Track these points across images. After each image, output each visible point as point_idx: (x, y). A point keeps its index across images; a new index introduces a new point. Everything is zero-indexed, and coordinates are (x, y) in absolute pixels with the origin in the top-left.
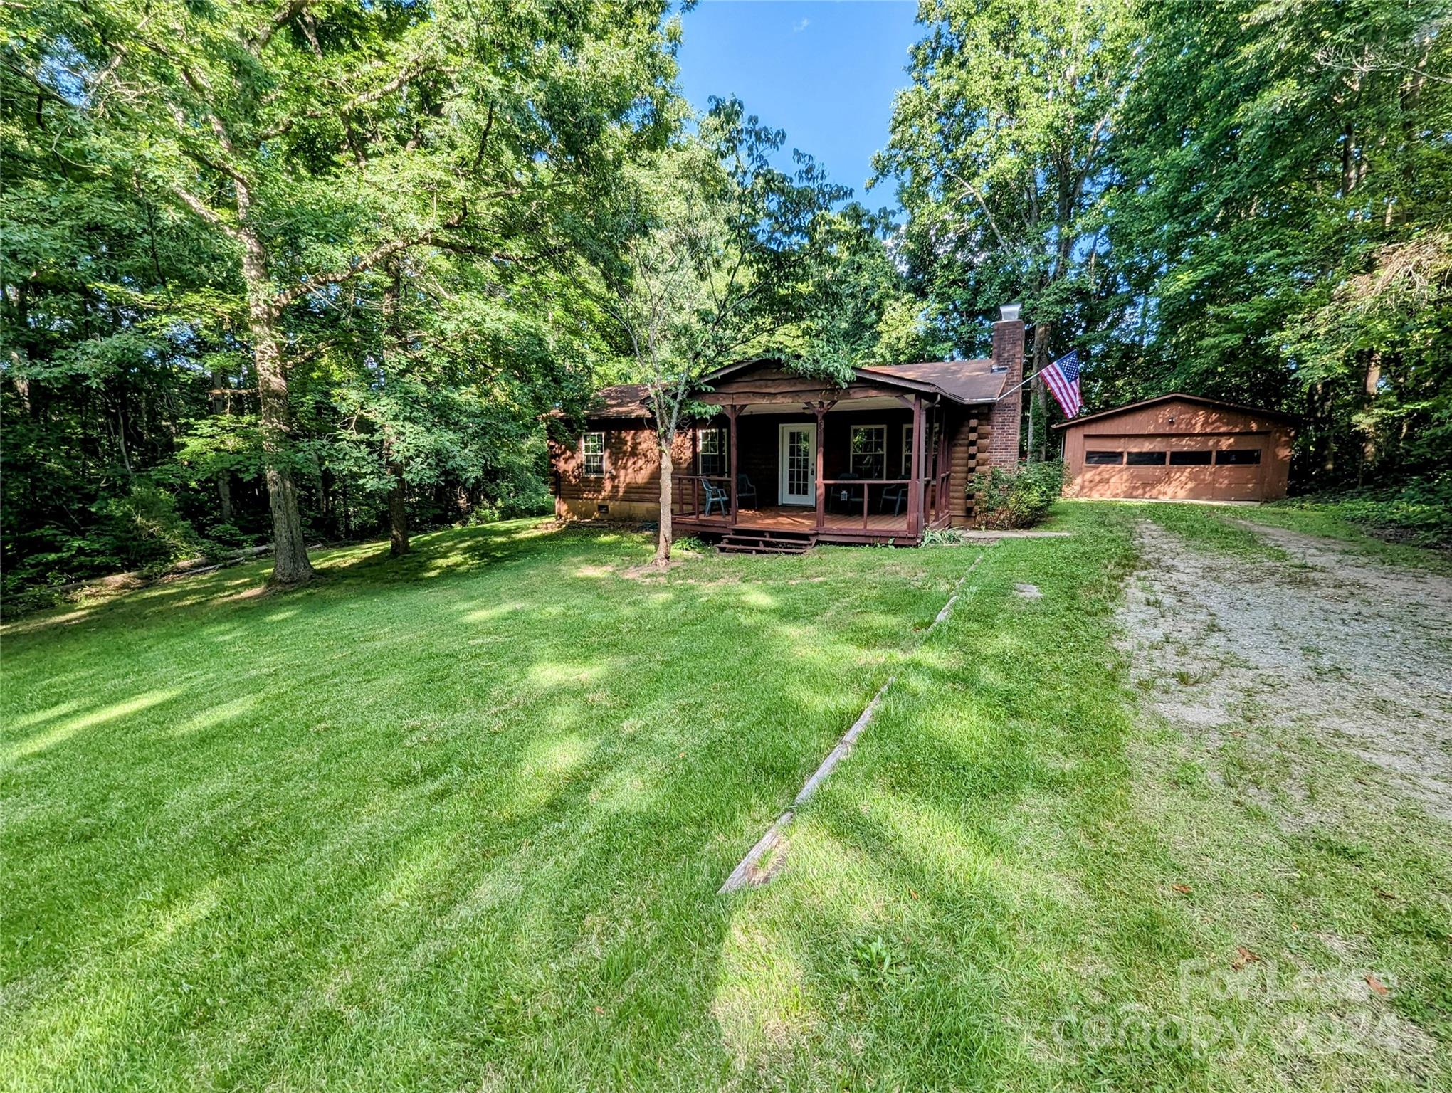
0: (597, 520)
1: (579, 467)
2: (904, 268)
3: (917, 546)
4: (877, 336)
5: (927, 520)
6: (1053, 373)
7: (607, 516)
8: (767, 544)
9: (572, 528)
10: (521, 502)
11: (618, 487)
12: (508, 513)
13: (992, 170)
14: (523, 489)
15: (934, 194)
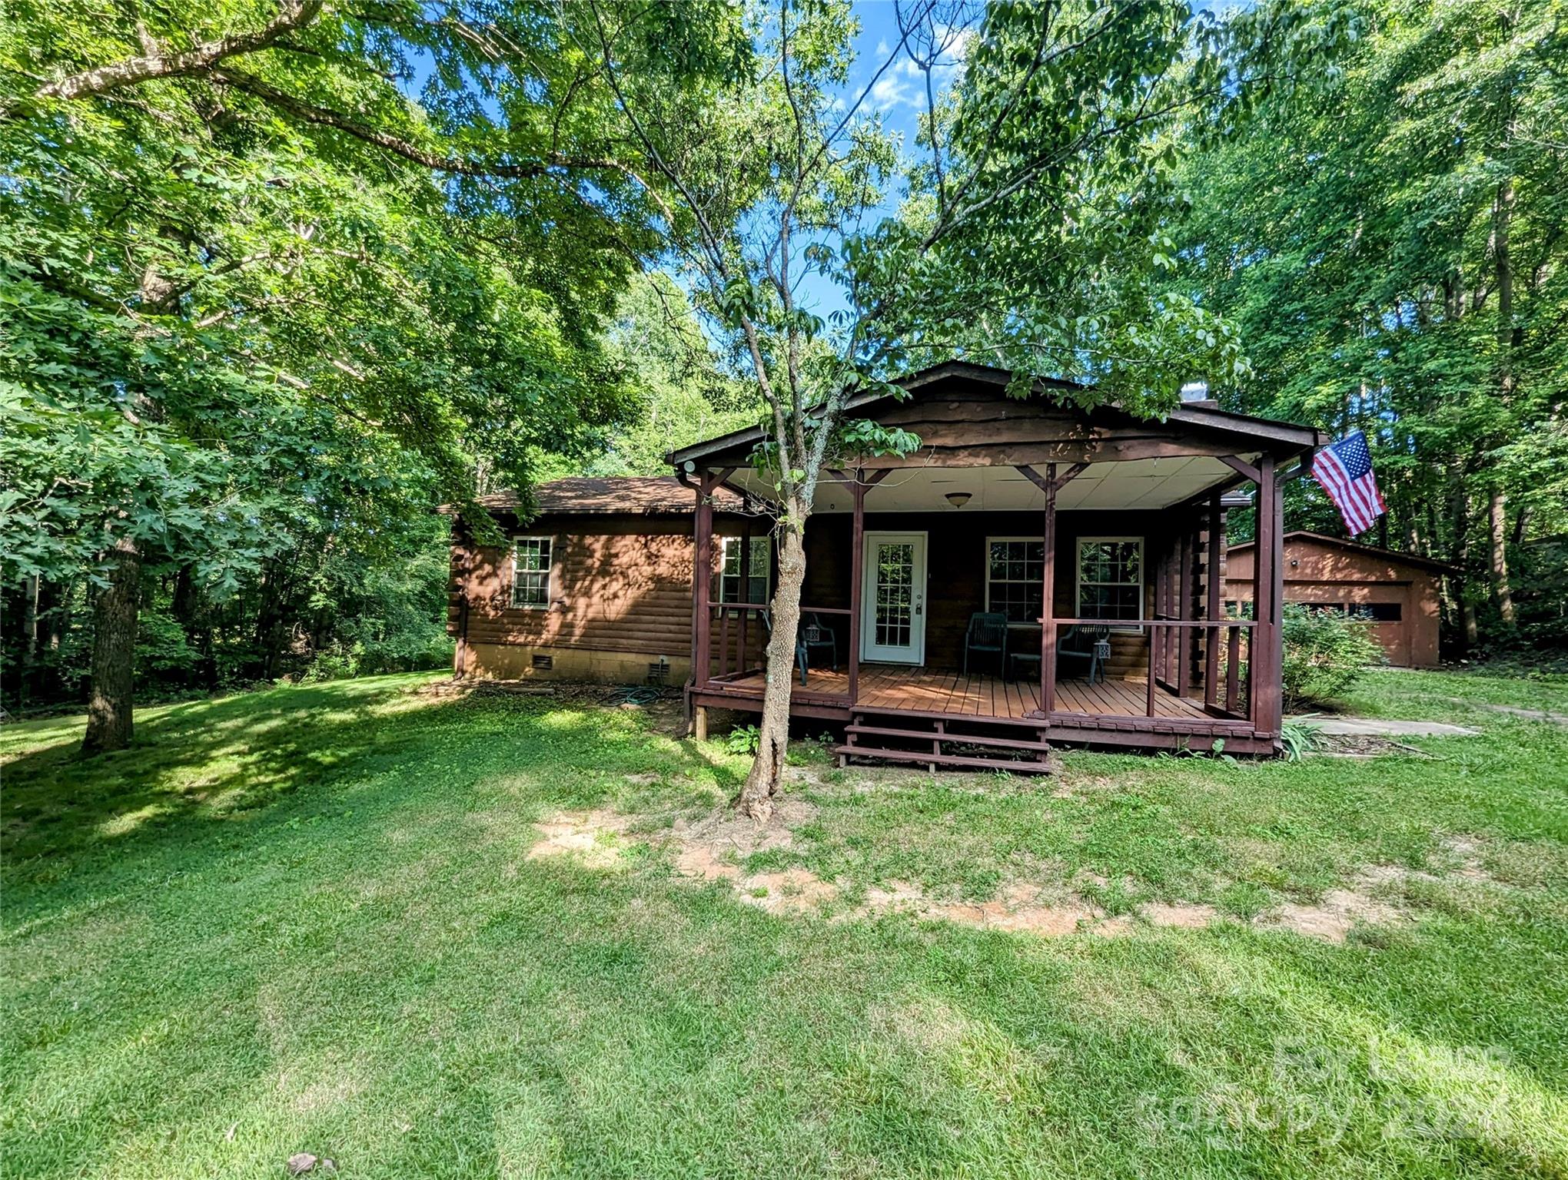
0: (529, 681)
1: (505, 590)
7: (546, 675)
9: (485, 696)
10: (393, 647)
11: (571, 626)
12: (371, 665)
14: (399, 629)
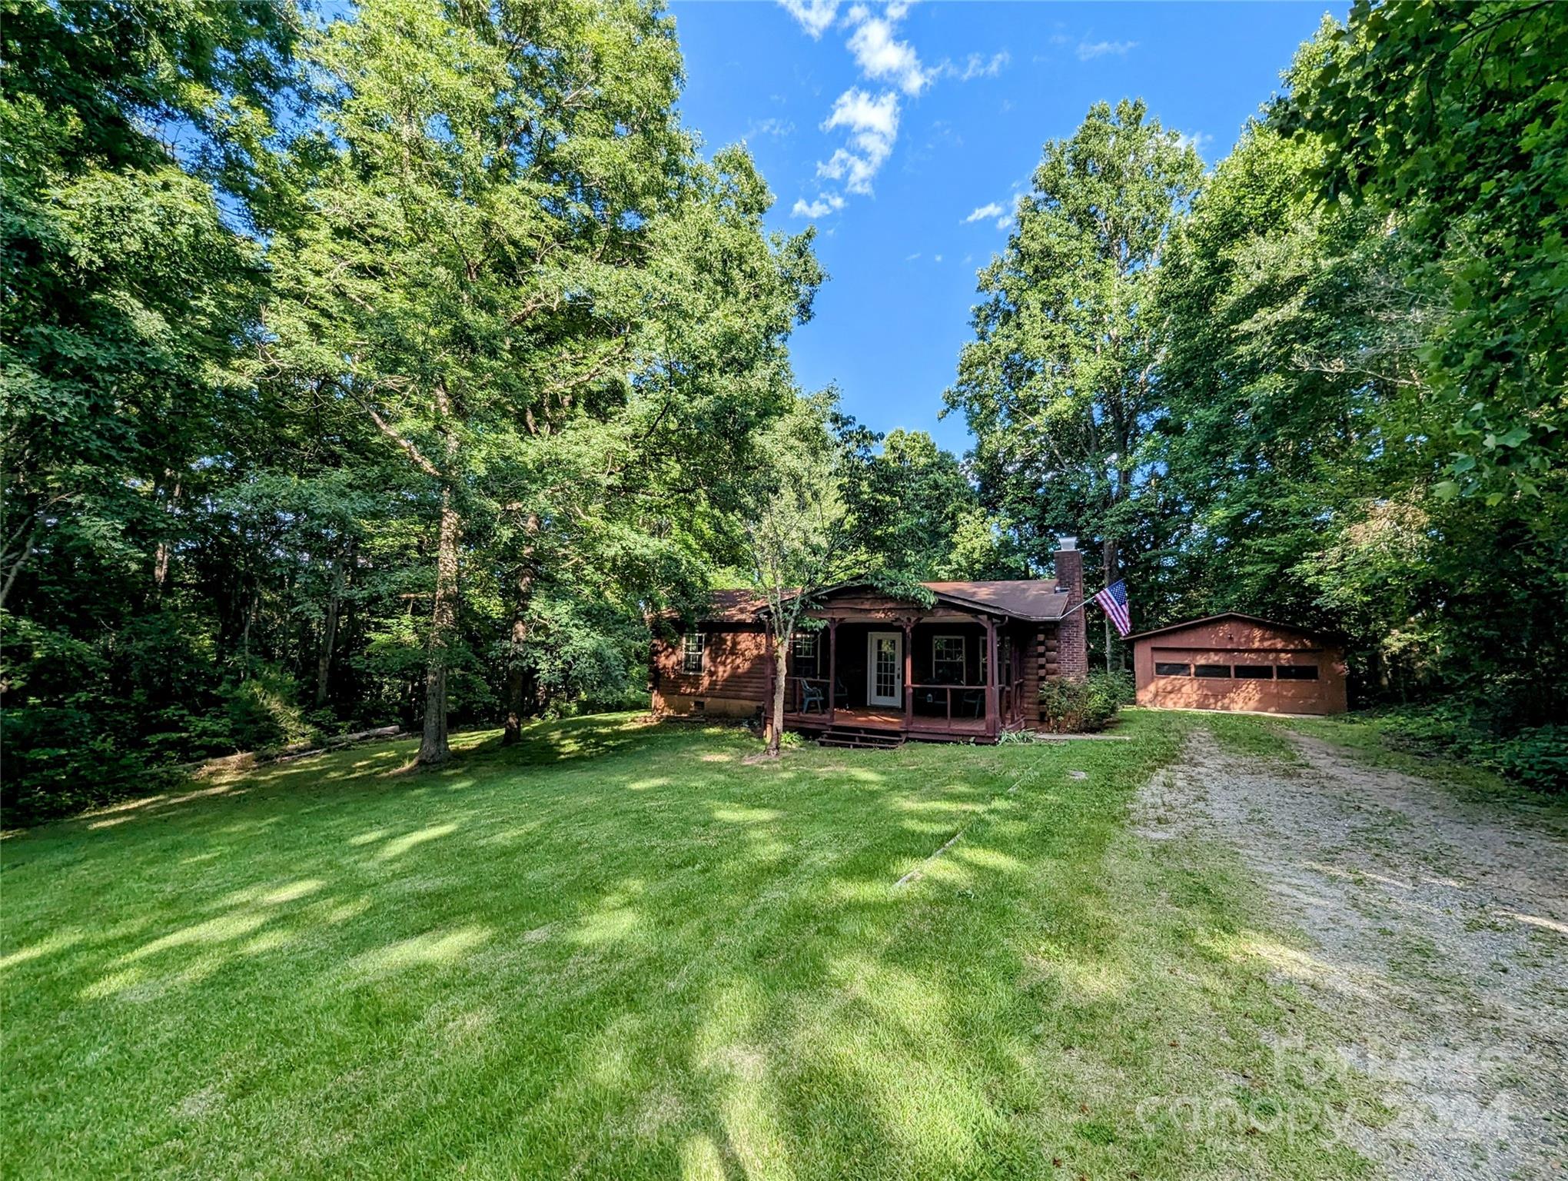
0: (693, 715)
1: (679, 663)
2: (975, 484)
3: (995, 744)
4: (952, 546)
5: (1003, 722)
6: (1106, 597)
7: (702, 712)
8: (862, 739)
9: (669, 724)
11: (715, 682)
13: (1050, 410)
15: (1001, 422)
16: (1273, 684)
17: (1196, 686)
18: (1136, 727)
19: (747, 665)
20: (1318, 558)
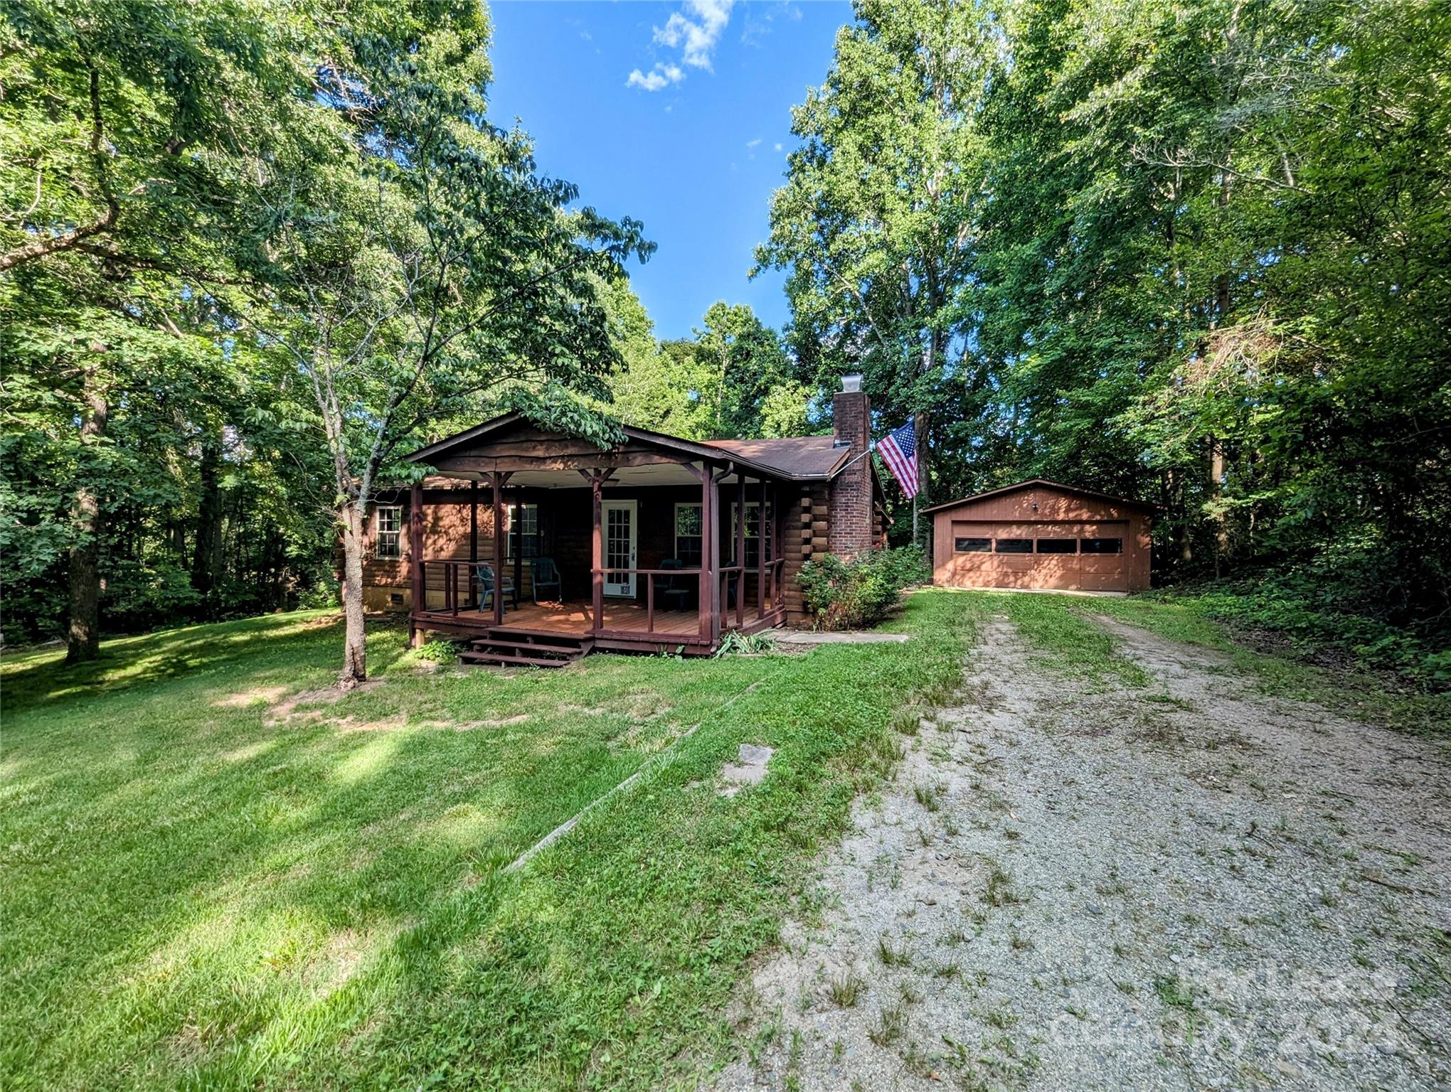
2: (792, 358)
3: (711, 656)
6: (889, 446)
16: (1076, 560)
17: (996, 563)
18: (920, 618)
19: (452, 546)
20: (1144, 404)
